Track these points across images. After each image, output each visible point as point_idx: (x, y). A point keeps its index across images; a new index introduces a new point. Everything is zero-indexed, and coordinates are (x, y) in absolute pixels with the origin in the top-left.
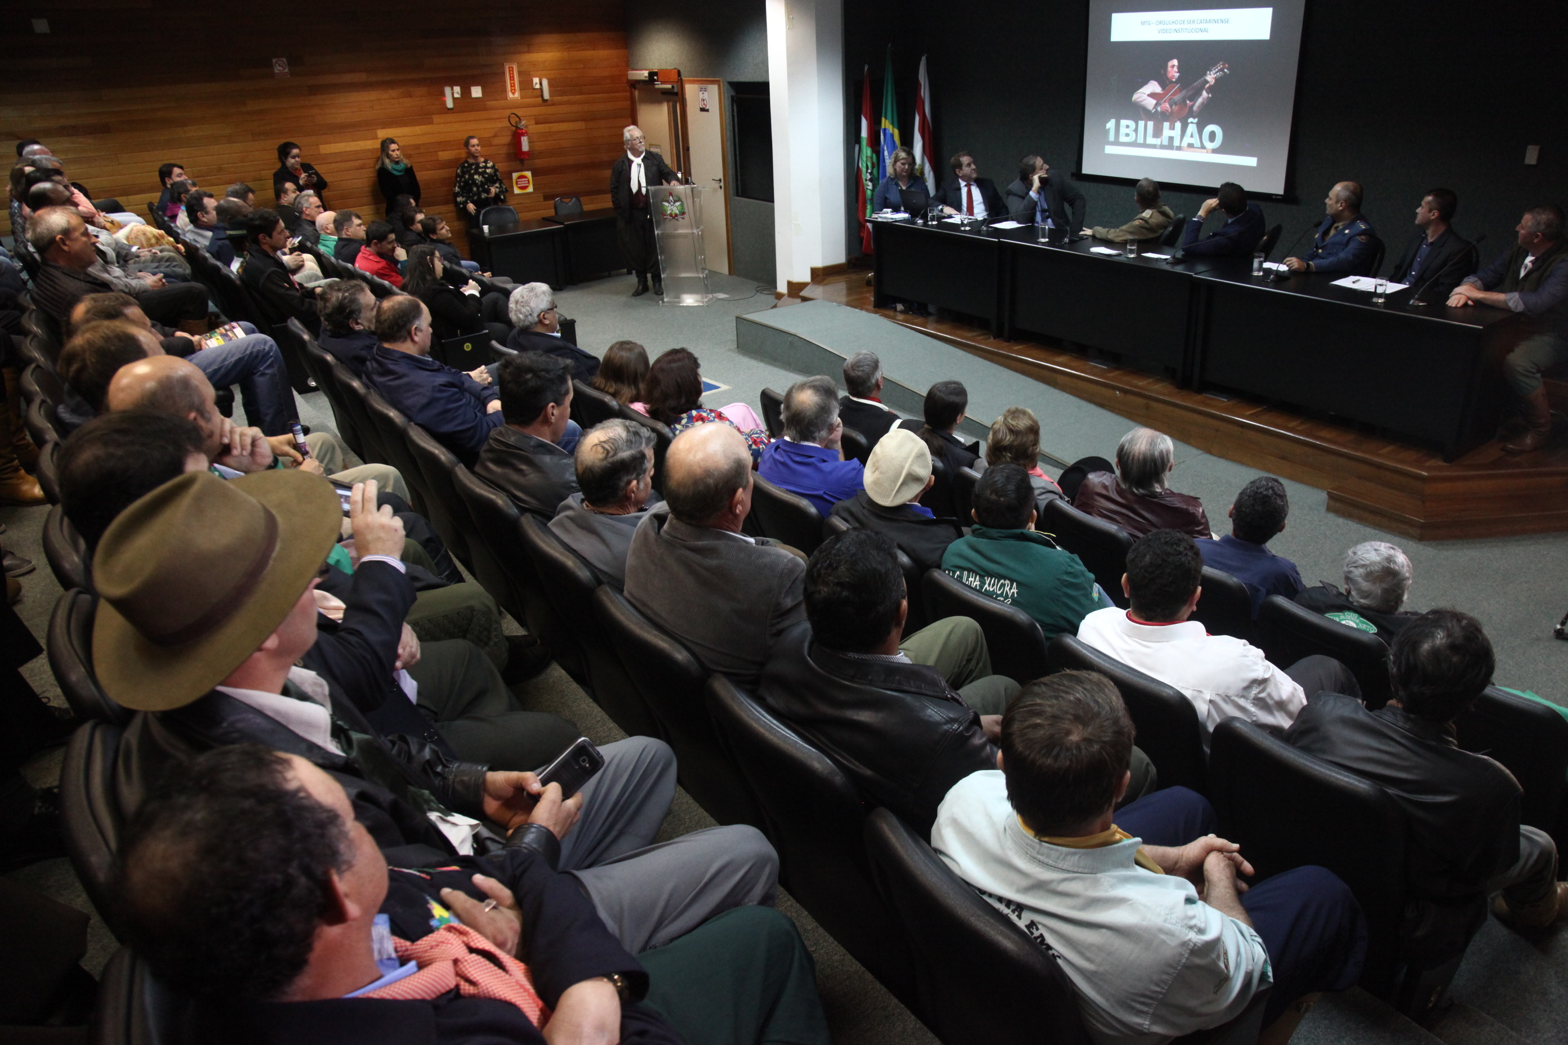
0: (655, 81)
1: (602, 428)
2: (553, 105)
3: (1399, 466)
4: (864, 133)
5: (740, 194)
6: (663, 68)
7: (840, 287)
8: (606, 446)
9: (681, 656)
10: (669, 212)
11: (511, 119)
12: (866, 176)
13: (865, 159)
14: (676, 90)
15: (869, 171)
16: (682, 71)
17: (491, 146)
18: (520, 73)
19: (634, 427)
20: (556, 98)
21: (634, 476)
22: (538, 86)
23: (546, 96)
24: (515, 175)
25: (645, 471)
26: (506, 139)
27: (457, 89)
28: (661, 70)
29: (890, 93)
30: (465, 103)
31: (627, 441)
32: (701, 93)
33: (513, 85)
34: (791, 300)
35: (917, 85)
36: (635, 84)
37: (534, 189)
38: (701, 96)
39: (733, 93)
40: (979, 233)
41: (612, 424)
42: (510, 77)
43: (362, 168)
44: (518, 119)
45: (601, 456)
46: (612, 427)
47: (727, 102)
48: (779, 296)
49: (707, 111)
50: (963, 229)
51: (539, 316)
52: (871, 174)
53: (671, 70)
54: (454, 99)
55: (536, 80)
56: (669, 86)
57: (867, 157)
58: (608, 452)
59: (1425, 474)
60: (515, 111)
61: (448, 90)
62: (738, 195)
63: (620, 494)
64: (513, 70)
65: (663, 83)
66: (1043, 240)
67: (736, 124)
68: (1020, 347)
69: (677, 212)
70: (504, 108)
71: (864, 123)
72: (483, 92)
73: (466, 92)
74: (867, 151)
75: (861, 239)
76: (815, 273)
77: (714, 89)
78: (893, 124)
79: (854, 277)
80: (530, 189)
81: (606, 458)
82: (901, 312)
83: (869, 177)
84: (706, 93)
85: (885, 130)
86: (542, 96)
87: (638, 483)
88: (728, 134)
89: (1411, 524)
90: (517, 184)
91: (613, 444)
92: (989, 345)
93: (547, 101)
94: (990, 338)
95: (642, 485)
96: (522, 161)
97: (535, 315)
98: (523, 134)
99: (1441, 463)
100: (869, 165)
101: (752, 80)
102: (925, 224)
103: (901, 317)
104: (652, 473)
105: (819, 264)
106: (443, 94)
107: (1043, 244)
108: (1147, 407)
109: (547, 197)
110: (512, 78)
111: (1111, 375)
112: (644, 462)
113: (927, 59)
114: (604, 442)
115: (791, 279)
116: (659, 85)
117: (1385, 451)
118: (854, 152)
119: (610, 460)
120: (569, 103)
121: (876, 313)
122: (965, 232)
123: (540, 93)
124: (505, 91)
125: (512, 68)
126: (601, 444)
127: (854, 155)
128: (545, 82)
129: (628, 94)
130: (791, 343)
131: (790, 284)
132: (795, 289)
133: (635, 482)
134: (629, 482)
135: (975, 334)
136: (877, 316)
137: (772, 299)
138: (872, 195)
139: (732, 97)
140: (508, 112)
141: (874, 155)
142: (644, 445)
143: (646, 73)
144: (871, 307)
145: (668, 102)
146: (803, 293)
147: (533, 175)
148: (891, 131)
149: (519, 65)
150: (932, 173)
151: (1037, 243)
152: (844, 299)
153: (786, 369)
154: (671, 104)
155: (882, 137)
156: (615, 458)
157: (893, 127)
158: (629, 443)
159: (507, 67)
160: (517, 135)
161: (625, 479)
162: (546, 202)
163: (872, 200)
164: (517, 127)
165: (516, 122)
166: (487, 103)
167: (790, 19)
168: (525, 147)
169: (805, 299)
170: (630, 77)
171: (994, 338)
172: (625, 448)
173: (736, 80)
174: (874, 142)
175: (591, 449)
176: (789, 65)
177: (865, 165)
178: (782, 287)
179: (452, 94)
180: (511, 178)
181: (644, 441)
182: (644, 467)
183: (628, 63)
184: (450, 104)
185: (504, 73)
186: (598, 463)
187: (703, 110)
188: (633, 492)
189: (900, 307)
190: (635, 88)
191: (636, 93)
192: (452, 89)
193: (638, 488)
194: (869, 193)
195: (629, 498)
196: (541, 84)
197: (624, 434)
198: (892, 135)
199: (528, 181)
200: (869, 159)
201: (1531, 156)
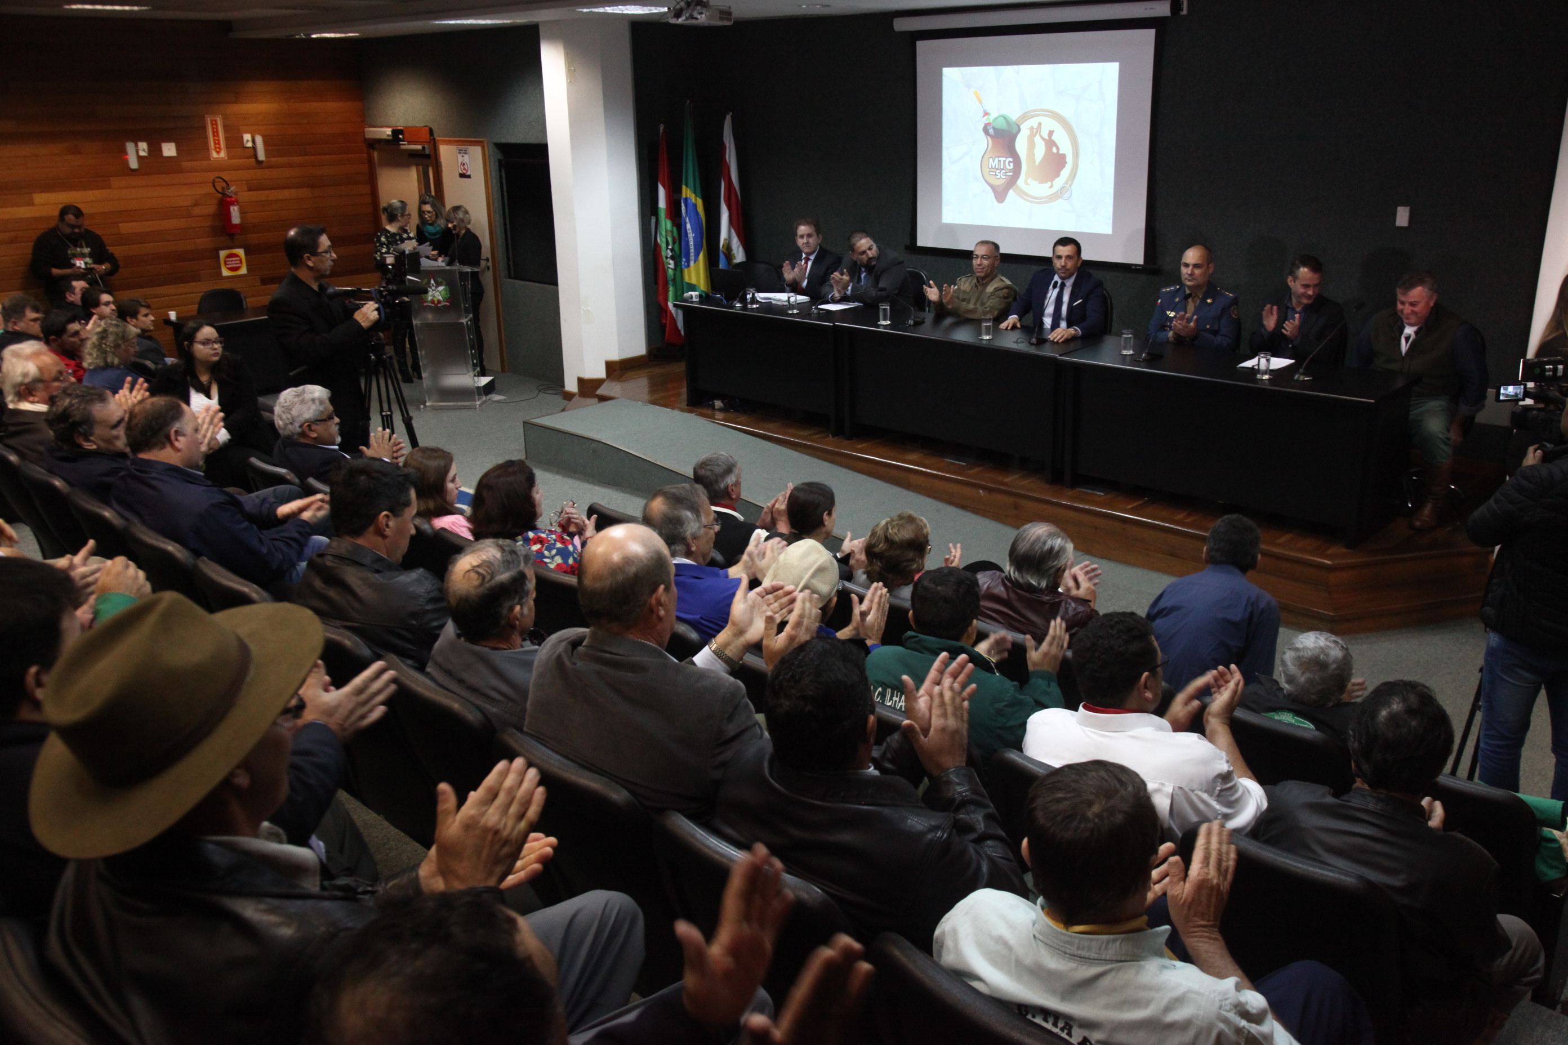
0: (401, 140)
1: (473, 552)
2: (270, 167)
3: (1300, 555)
4: (662, 204)
5: (512, 275)
6: (410, 125)
7: (640, 384)
8: (481, 571)
9: (619, 795)
10: (430, 298)
11: (216, 184)
12: (666, 253)
13: (664, 233)
14: (427, 152)
15: (670, 247)
16: (435, 130)
17: (190, 216)
18: (226, 127)
19: (509, 546)
20: (273, 159)
21: (516, 601)
22: (250, 145)
23: (261, 156)
24: (223, 254)
25: (527, 593)
26: (210, 208)
27: (143, 146)
28: (405, 127)
29: (690, 158)
30: (154, 162)
31: (504, 562)
32: (460, 156)
33: (217, 143)
34: (582, 399)
35: (722, 148)
36: (374, 144)
37: (248, 270)
38: (460, 159)
39: (500, 157)
40: (809, 315)
41: (483, 546)
42: (214, 132)
43: (13, 241)
44: (224, 184)
45: (476, 583)
46: (484, 548)
47: (495, 167)
48: (569, 396)
49: (469, 177)
50: (790, 312)
51: (301, 426)
52: (672, 250)
53: (420, 128)
54: (140, 158)
55: (247, 137)
56: (419, 147)
57: (666, 231)
58: (484, 577)
59: (1329, 562)
60: (224, 175)
61: (130, 147)
62: (510, 277)
63: (503, 622)
64: (216, 124)
65: (410, 143)
66: (884, 323)
67: (505, 194)
68: (864, 445)
69: (441, 298)
70: (206, 171)
71: (662, 192)
72: (178, 150)
73: (155, 150)
74: (666, 225)
75: (663, 327)
76: (611, 367)
77: (476, 152)
78: (695, 193)
79: (657, 371)
80: (243, 271)
81: (482, 584)
82: (720, 410)
83: (670, 254)
84: (466, 156)
85: (686, 199)
86: (255, 156)
87: (521, 608)
88: (496, 205)
89: (1319, 617)
90: (226, 264)
91: (488, 567)
92: (830, 443)
93: (262, 162)
94: (828, 436)
95: (526, 611)
96: (231, 236)
97: (297, 425)
98: (233, 204)
99: (1344, 550)
100: (670, 239)
101: (524, 142)
102: (744, 308)
103: (719, 415)
104: (534, 595)
105: (615, 356)
106: (124, 152)
107: (885, 327)
108: (1016, 507)
109: (265, 281)
110: (216, 133)
111: (972, 472)
112: (525, 583)
113: (733, 120)
114: (478, 566)
115: (582, 376)
116: (405, 146)
117: (1282, 540)
118: (650, 225)
119: (487, 585)
120: (290, 165)
121: (690, 412)
122: (793, 315)
123: (252, 152)
124: (208, 149)
125: (216, 121)
126: (474, 569)
127: (650, 229)
128: (259, 140)
129: (365, 155)
130: (595, 451)
131: (581, 381)
132: (588, 387)
133: (518, 608)
134: (511, 609)
135: (810, 432)
136: (692, 416)
137: (559, 399)
138: (675, 275)
139: (500, 161)
140: (212, 176)
141: (675, 229)
142: (522, 564)
143: (389, 131)
144: (684, 405)
145: (417, 165)
146: (599, 392)
147: (246, 253)
148: (694, 201)
149: (225, 118)
150: (741, 249)
151: (878, 326)
152: (647, 397)
153: (588, 482)
154: (421, 168)
155: (683, 208)
156: (493, 582)
157: (696, 196)
158: (507, 564)
159: (209, 120)
160: (225, 204)
161: (507, 604)
162: (263, 287)
163: (674, 280)
164: (224, 194)
165: (223, 188)
166: (183, 163)
167: (571, 72)
168: (236, 217)
169: (603, 399)
170: (368, 136)
171: (833, 437)
172: (502, 570)
173: (503, 141)
174: (674, 212)
175: (464, 576)
176: (572, 125)
177: (664, 240)
178: (571, 385)
179: (136, 152)
180: (218, 257)
181: (522, 558)
182: (526, 588)
183: (365, 119)
184: (134, 164)
185: (204, 128)
186: (473, 592)
187: (463, 176)
188: (518, 619)
189: (718, 404)
190: (374, 149)
191: (376, 154)
192: (137, 146)
193: (522, 614)
194: (670, 272)
195: (513, 627)
196: (254, 141)
197: (498, 555)
198: (695, 206)
199: (241, 261)
200: (669, 234)
201: (1402, 217)
